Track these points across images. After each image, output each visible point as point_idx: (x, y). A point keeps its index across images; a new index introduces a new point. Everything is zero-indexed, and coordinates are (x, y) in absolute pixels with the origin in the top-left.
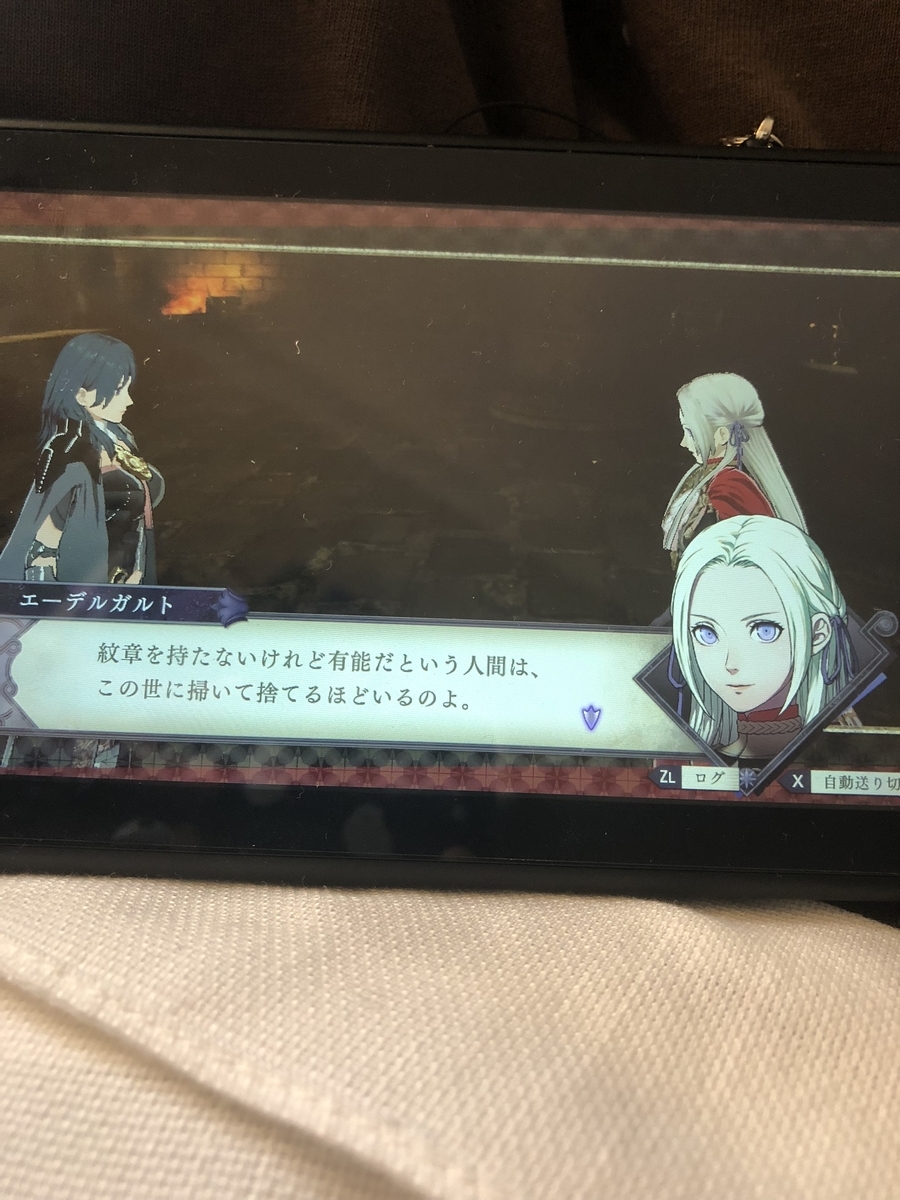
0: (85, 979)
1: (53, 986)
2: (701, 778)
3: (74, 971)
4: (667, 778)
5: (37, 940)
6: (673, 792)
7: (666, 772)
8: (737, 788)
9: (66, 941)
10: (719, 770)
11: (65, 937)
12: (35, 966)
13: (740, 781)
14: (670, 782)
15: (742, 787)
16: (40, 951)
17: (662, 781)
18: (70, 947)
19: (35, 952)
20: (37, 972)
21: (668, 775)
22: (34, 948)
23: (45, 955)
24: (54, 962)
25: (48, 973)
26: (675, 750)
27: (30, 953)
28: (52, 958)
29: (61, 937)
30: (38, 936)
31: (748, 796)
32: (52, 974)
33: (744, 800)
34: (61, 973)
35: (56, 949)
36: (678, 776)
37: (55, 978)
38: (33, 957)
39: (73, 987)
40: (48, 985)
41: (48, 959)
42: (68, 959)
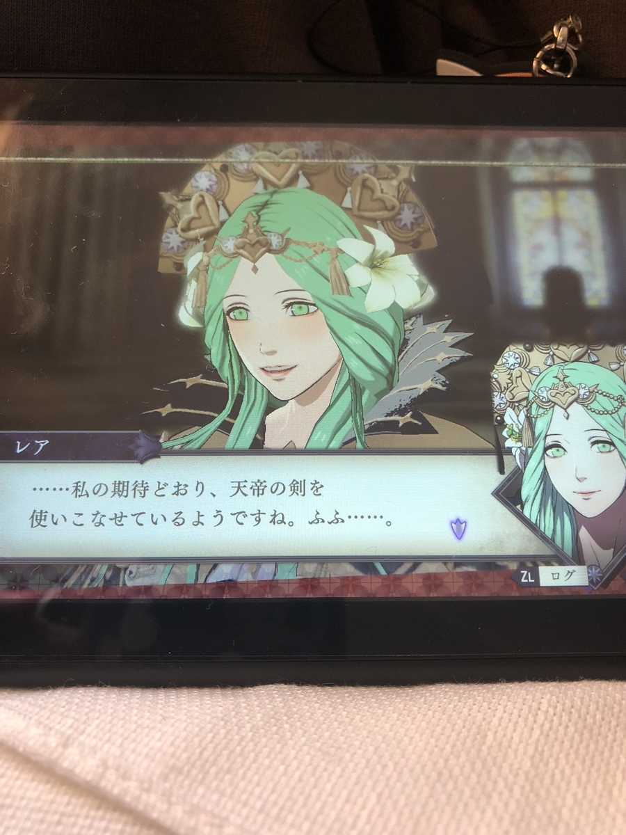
0: (87, 750)
1: (58, 758)
2: (556, 576)
3: (76, 744)
4: (527, 578)
5: (42, 716)
6: (533, 589)
7: (526, 572)
8: (586, 583)
9: (66, 717)
10: (571, 568)
11: (66, 713)
12: (42, 739)
13: (589, 577)
14: (530, 581)
15: (591, 582)
16: (46, 726)
17: (523, 580)
18: (70, 722)
19: (42, 726)
20: (45, 744)
21: (527, 574)
22: (40, 723)
23: (50, 729)
24: (59, 735)
25: (53, 745)
26: (531, 553)
27: (38, 727)
28: (57, 731)
29: (62, 714)
30: (42, 713)
31: (597, 591)
32: (57, 746)
33: (594, 593)
34: (65, 745)
35: (59, 723)
36: (536, 575)
37: (60, 749)
38: (41, 731)
39: (77, 758)
40: (55, 755)
41: (53, 732)
42: (69, 732)
